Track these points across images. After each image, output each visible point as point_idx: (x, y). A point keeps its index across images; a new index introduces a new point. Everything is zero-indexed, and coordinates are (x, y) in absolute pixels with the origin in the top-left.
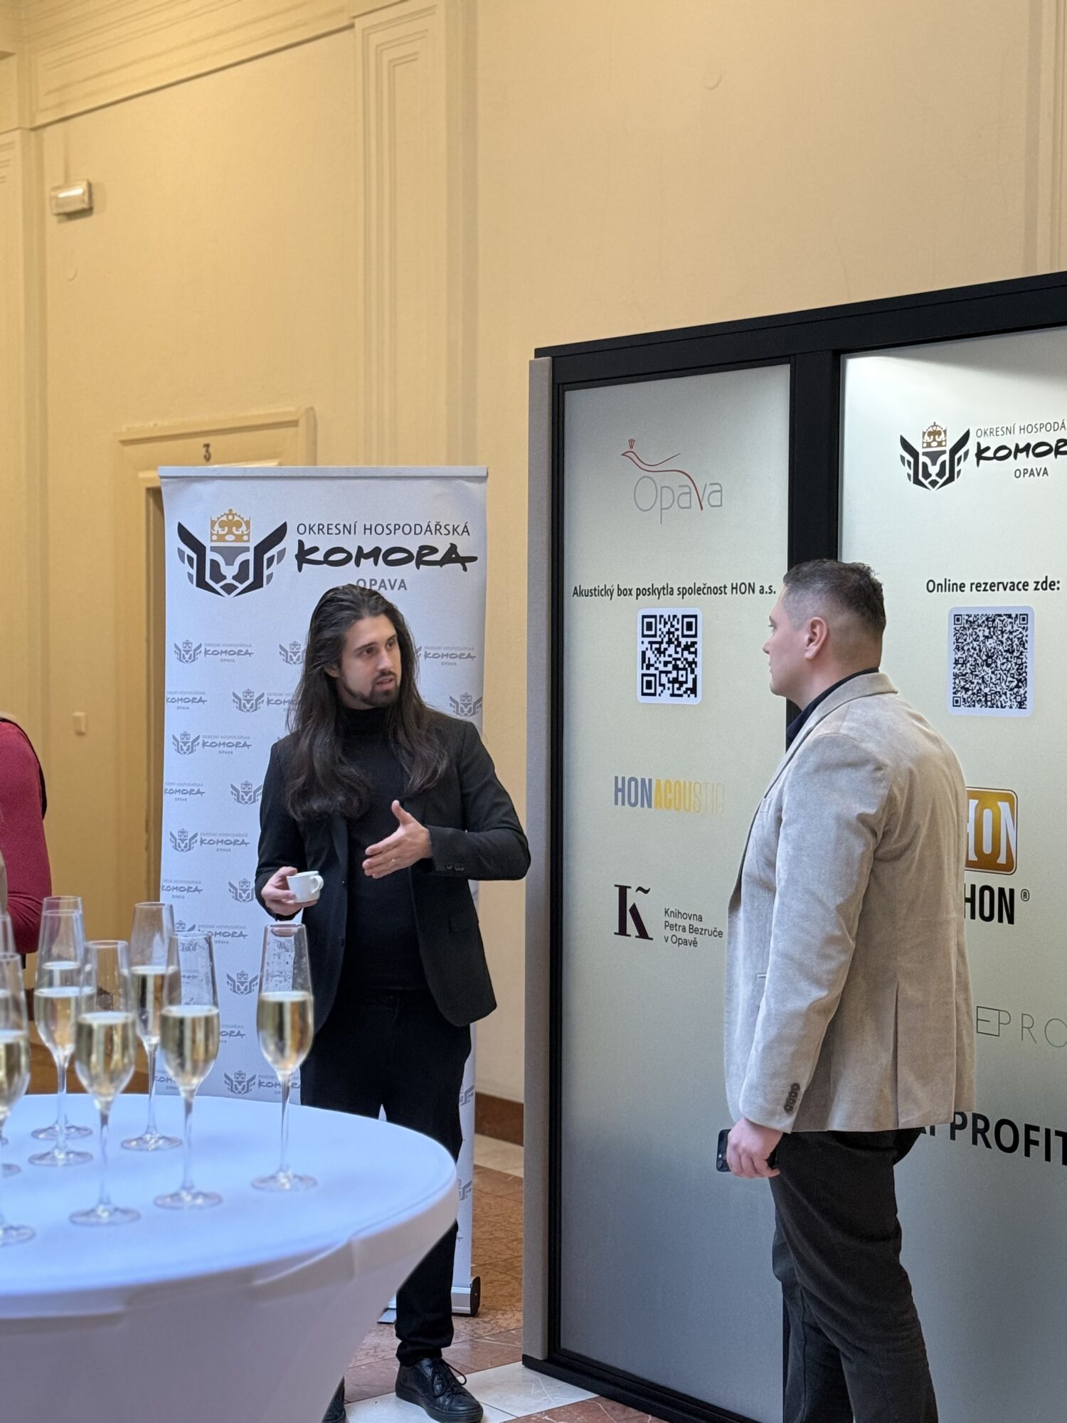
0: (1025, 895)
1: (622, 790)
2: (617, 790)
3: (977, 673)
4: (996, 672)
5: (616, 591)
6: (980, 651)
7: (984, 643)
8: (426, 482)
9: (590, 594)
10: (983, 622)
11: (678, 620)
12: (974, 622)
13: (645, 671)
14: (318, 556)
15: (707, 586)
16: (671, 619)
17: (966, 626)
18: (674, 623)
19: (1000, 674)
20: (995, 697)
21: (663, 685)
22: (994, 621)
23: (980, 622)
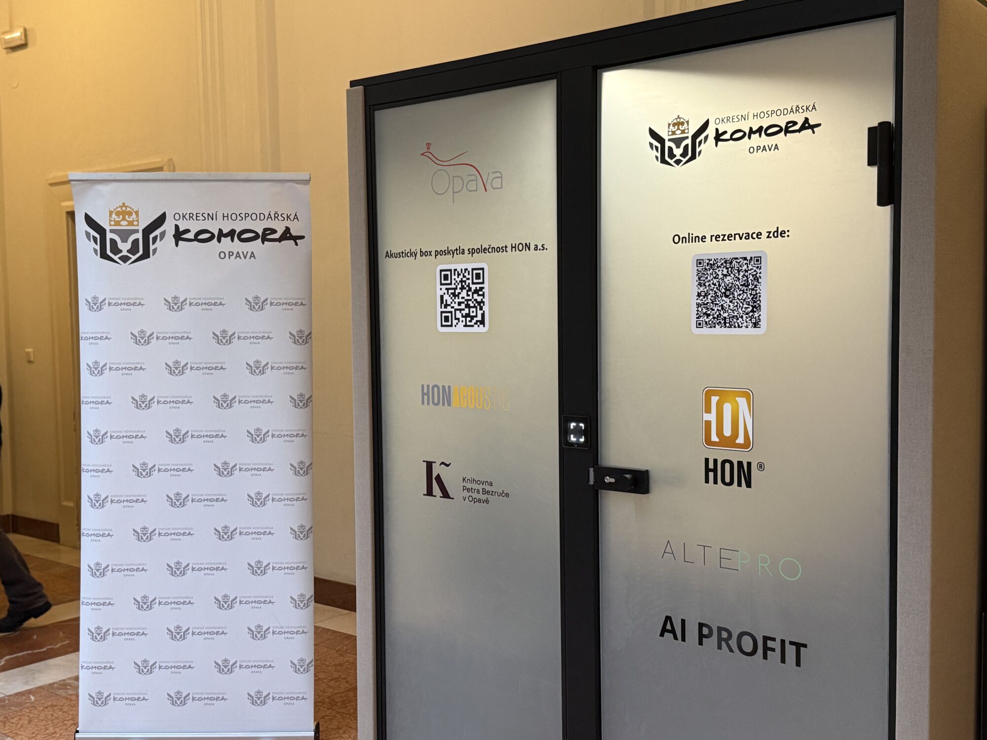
0: (761, 466)
1: (428, 394)
2: (423, 394)
3: (717, 302)
4: (733, 301)
5: (419, 253)
6: (720, 285)
7: (724, 279)
8: (267, 184)
9: (398, 256)
10: (722, 264)
11: (469, 272)
12: (714, 264)
13: (443, 309)
14: (190, 235)
15: (491, 247)
16: (463, 272)
17: (707, 268)
18: (465, 274)
19: (737, 302)
21: (458, 319)
22: (731, 263)
23: (719, 264)
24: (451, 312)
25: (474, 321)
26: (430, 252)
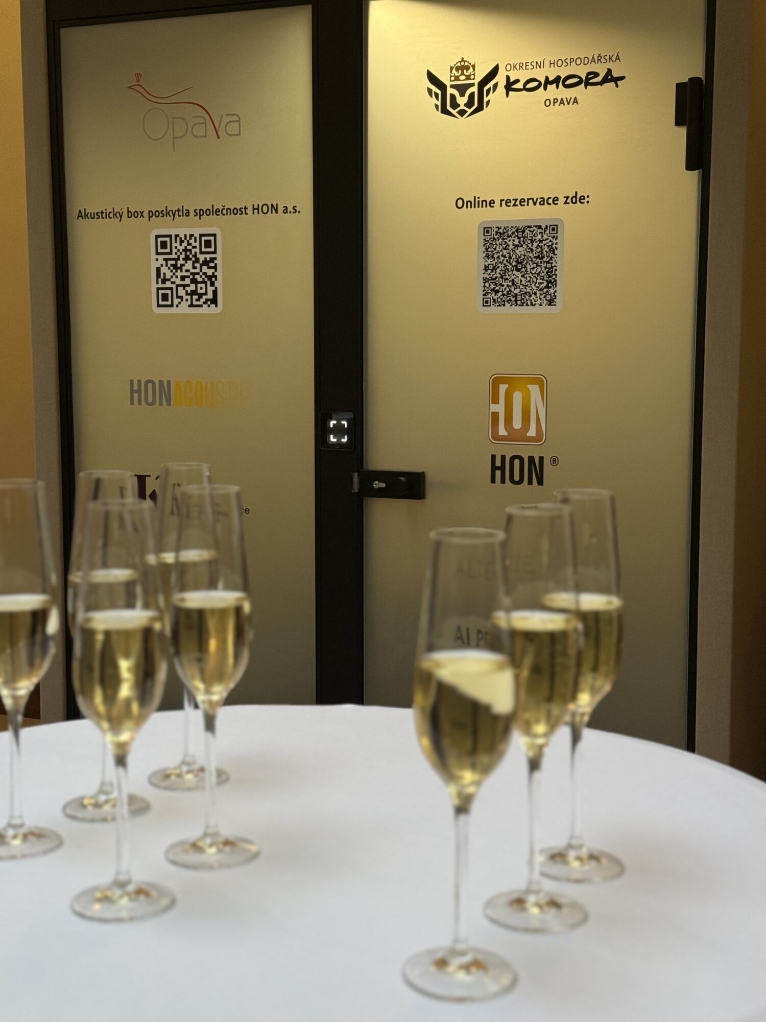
0: (555, 461)
1: (139, 392)
2: (132, 392)
3: (507, 277)
4: (526, 276)
5: (125, 214)
6: (510, 258)
7: (515, 251)
9: (96, 216)
10: (513, 233)
11: (195, 238)
12: (504, 233)
13: (160, 285)
15: (226, 208)
16: (188, 238)
17: (496, 237)
18: (190, 242)
19: (530, 277)
20: (525, 297)
21: (181, 298)
22: (523, 232)
23: (510, 233)
24: (171, 289)
25: (203, 300)
26: (142, 213)
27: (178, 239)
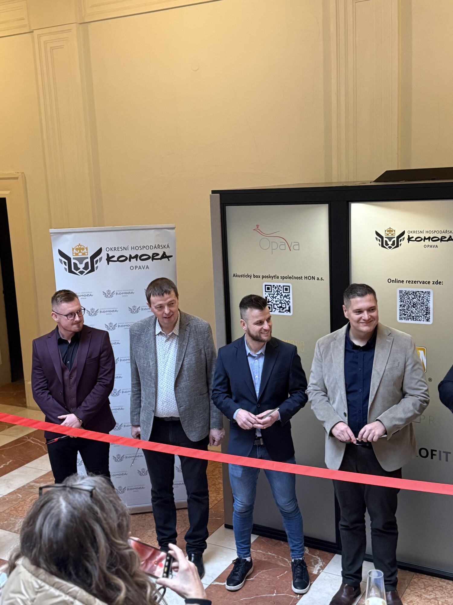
3: (410, 309)
4: (417, 309)
5: (253, 276)
6: (410, 302)
7: (412, 300)
9: (241, 276)
11: (281, 287)
17: (405, 294)
20: (417, 317)
21: (276, 309)
22: (416, 293)
23: (410, 293)
24: (272, 305)
25: (284, 310)
26: (259, 276)
27: (274, 287)
